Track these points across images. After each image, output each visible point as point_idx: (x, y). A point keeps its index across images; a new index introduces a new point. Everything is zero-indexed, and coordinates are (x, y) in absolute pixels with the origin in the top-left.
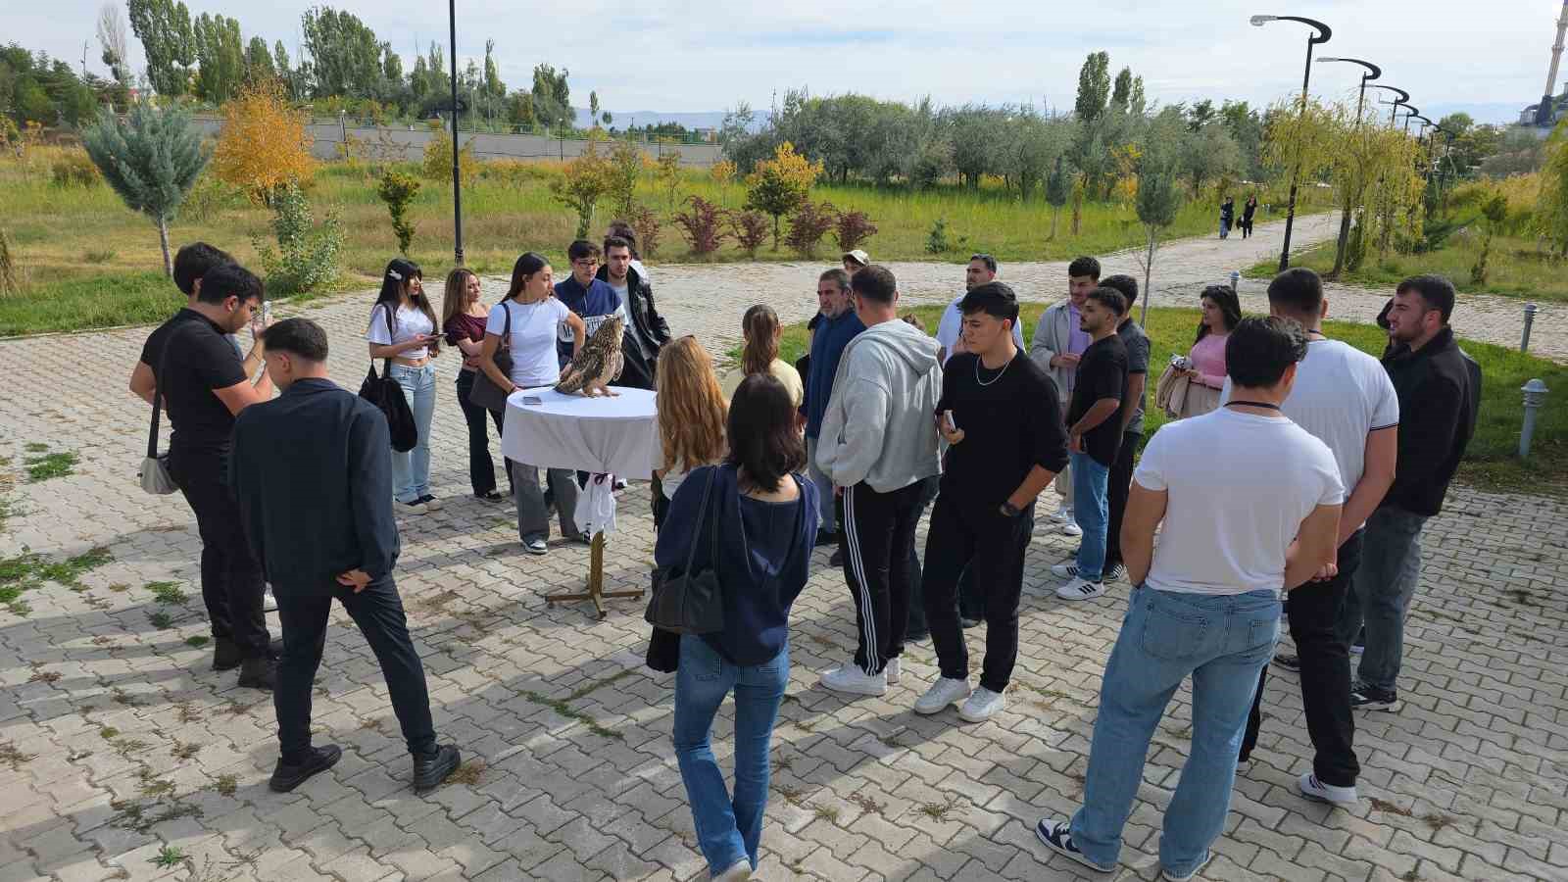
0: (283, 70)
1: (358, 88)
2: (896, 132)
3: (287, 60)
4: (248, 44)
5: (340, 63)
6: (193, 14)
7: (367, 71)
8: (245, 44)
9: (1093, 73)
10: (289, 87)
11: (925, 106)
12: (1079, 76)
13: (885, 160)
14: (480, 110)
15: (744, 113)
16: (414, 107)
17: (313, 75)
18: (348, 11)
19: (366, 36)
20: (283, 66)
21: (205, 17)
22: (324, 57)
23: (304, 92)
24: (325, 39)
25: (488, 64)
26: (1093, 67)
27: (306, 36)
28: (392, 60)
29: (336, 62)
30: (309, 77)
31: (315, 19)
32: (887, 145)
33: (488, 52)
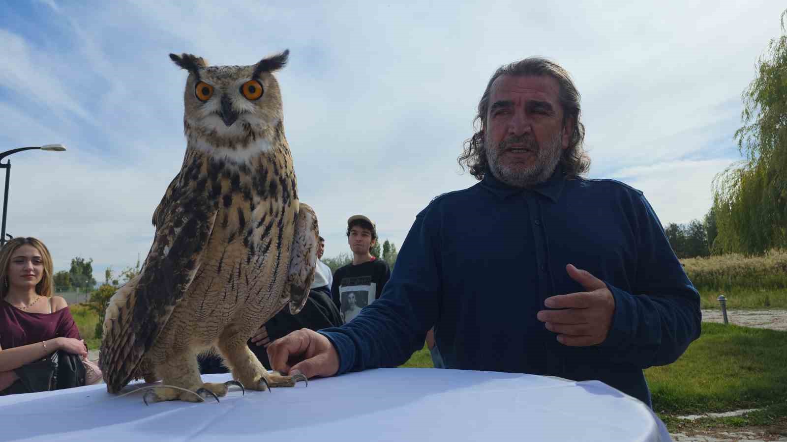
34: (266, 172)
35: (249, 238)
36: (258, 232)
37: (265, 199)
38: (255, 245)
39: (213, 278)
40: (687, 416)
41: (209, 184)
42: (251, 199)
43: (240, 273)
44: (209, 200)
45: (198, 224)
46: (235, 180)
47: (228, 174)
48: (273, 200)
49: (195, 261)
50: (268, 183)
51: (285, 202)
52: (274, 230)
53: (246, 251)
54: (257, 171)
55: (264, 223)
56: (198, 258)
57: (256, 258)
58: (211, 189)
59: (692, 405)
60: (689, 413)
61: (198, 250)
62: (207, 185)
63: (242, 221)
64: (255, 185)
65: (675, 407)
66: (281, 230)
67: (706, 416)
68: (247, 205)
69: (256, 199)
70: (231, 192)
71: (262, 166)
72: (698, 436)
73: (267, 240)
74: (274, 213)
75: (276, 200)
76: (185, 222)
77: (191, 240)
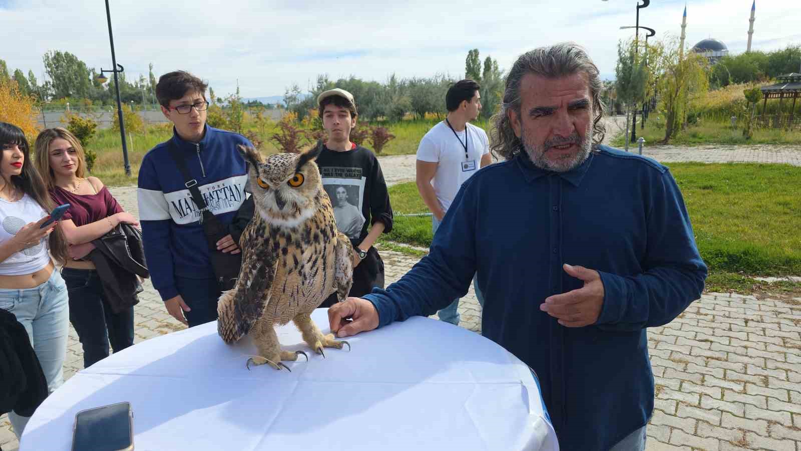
0: (34, 86)
1: (78, 93)
2: (378, 94)
3: (35, 81)
4: (13, 74)
5: (66, 80)
7: (82, 84)
8: (11, 74)
9: (472, 60)
10: (38, 94)
11: (393, 79)
12: (466, 61)
13: (375, 109)
14: (148, 100)
15: (295, 89)
16: (110, 101)
17: (52, 88)
18: (69, 52)
19: (81, 65)
20: (34, 84)
22: (57, 77)
23: (47, 98)
24: (57, 68)
25: (151, 76)
26: (472, 56)
27: (46, 67)
29: (64, 80)
30: (49, 89)
31: (50, 57)
32: (374, 101)
33: (150, 70)
34: (311, 229)
35: (302, 271)
36: (308, 266)
37: (311, 245)
38: (307, 274)
39: (280, 296)
40: (765, 278)
41: (271, 242)
42: (301, 248)
43: (298, 291)
44: (273, 252)
45: (266, 270)
46: (289, 239)
47: (283, 235)
48: (317, 244)
49: (267, 294)
50: (312, 236)
51: (325, 242)
52: (320, 261)
53: (300, 278)
54: (304, 230)
55: (312, 260)
56: (269, 292)
57: (308, 281)
58: (273, 245)
59: (775, 268)
60: (769, 275)
61: (268, 287)
62: (270, 242)
63: (296, 262)
64: (303, 239)
65: (757, 268)
66: (325, 260)
67: (787, 280)
68: (299, 251)
69: (304, 246)
70: (287, 246)
71: (307, 226)
72: (769, 299)
73: (315, 269)
74: (318, 252)
75: (319, 244)
76: (258, 267)
77: (264, 280)
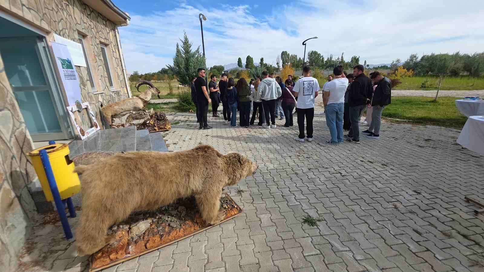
0: (303, 63)
1: (316, 64)
3: (304, 61)
5: (313, 60)
6: (290, 55)
7: (318, 61)
8: (298, 59)
15: (398, 61)
16: (325, 67)
21: (292, 55)
22: (311, 59)
24: (311, 56)
25: (342, 57)
27: (308, 56)
28: (323, 59)
30: (308, 63)
33: (342, 55)
